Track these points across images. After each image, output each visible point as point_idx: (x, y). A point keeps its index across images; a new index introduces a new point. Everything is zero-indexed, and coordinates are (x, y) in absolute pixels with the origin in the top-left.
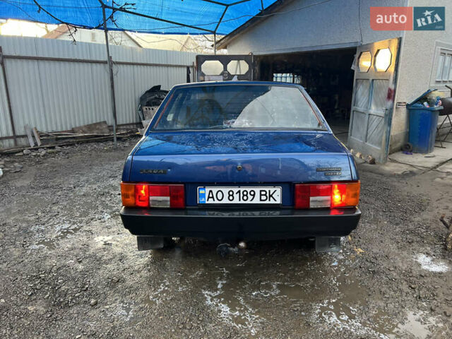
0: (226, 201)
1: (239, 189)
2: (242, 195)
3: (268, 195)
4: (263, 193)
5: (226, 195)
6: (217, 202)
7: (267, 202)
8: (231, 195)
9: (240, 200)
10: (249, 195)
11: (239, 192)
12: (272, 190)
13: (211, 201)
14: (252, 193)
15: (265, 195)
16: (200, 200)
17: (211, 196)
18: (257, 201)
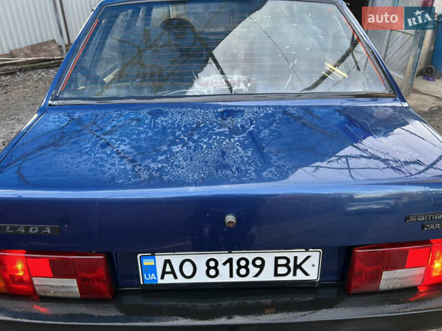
0: (201, 278)
1: (230, 256)
2: (235, 267)
3: (291, 265)
4: (281, 262)
5: (202, 268)
6: (181, 280)
7: (290, 277)
8: (212, 267)
9: (231, 276)
10: (251, 266)
11: (230, 261)
12: (301, 255)
13: (169, 279)
14: (258, 262)
15: (287, 265)
16: (145, 279)
17: (168, 269)
18: (268, 275)
